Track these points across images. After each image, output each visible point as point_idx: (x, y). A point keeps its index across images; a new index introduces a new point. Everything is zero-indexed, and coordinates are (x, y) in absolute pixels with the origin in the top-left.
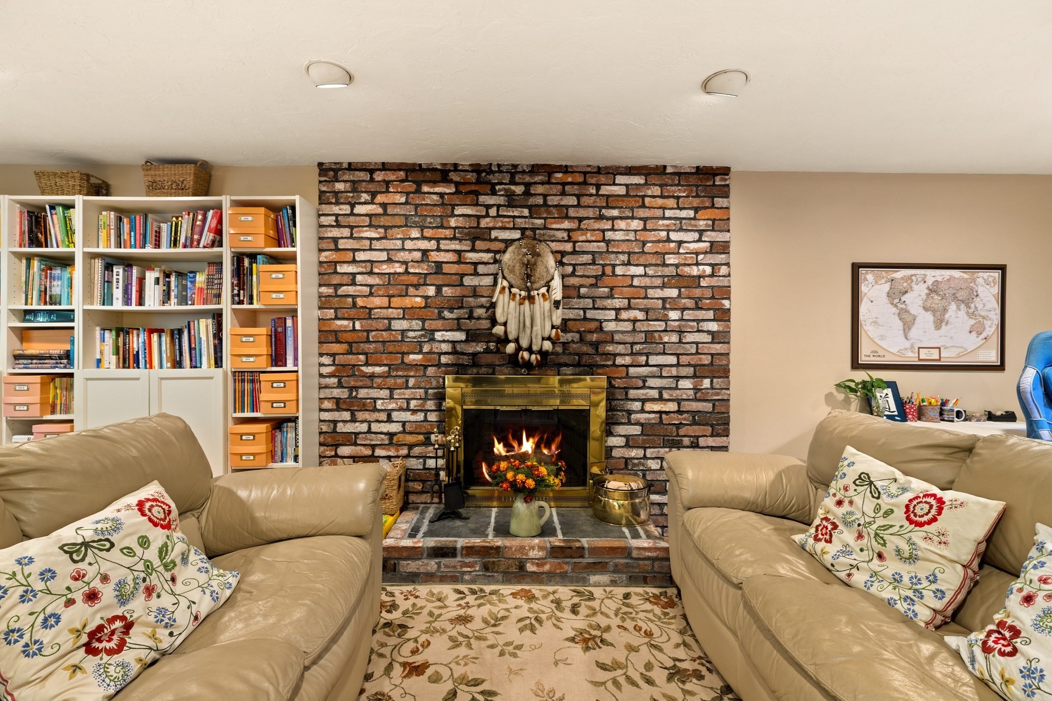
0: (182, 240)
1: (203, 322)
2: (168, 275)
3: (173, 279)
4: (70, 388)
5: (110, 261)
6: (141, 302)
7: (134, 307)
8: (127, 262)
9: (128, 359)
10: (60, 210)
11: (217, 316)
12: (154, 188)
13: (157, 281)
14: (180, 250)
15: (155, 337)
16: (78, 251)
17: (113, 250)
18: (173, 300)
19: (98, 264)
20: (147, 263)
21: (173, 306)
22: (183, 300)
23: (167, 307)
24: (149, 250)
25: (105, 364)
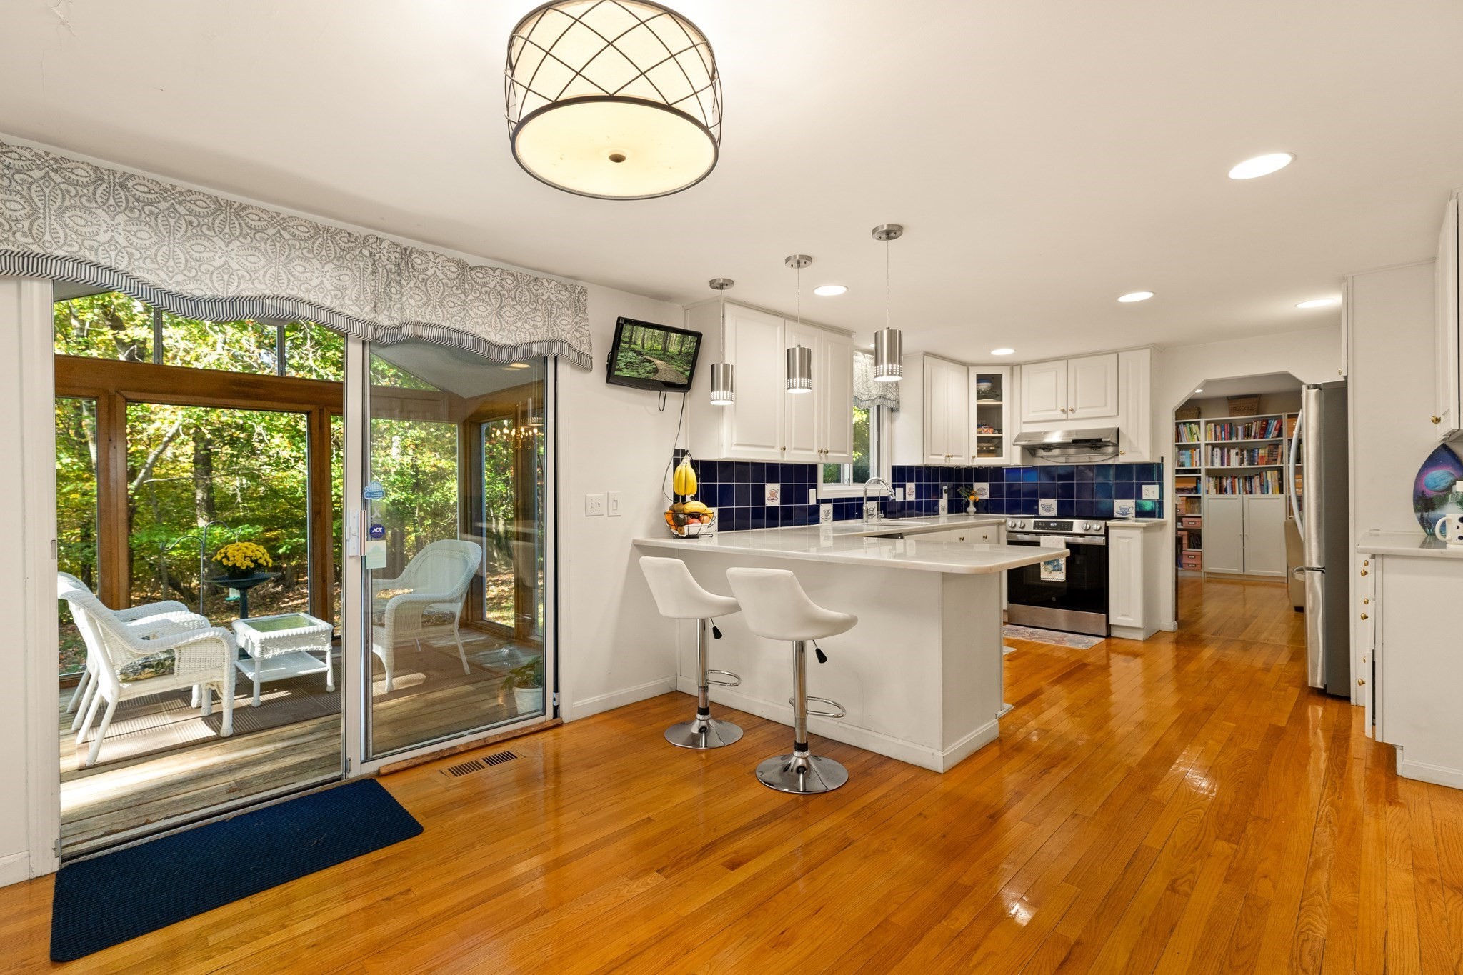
0: (1253, 434)
1: (1269, 473)
2: (1242, 451)
3: (1245, 452)
4: (1200, 502)
5: (1214, 446)
6: (1228, 464)
7: (1226, 467)
8: (1222, 447)
9: (1221, 490)
10: (1187, 425)
11: (1280, 470)
12: (1234, 411)
13: (1237, 454)
14: (1252, 440)
15: (1237, 480)
16: (1203, 443)
17: (1214, 442)
18: (1246, 463)
19: (1210, 447)
20: (1233, 446)
21: (1245, 465)
22: (1251, 462)
23: (1242, 467)
24: (1234, 440)
25: (1210, 492)
